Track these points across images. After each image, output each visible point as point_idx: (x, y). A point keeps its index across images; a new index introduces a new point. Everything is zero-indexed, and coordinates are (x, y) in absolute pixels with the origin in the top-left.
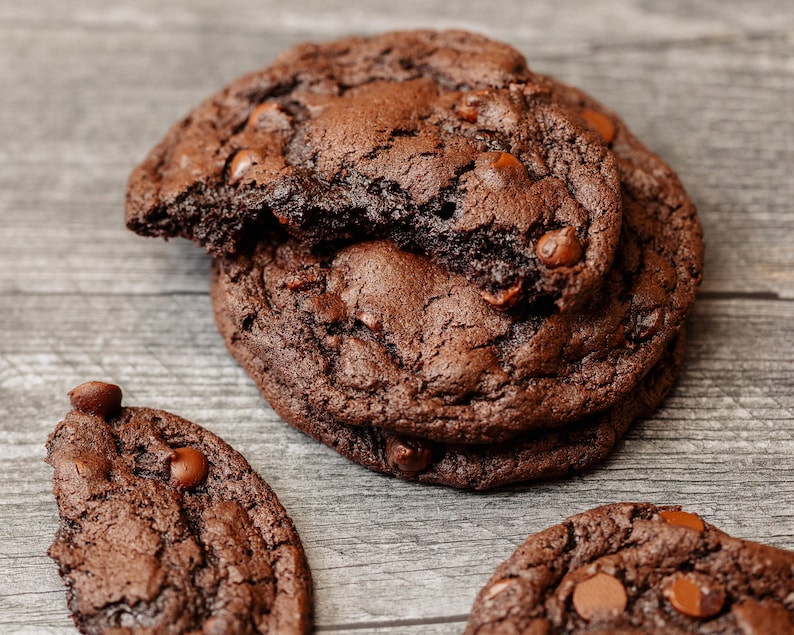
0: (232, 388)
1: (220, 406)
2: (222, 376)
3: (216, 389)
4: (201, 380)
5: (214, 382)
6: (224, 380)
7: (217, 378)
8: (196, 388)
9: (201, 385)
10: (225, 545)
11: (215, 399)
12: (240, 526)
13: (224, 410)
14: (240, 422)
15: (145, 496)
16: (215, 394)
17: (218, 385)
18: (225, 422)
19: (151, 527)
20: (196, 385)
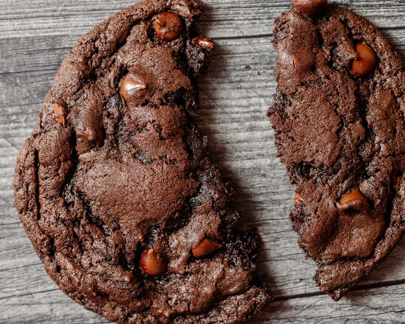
0: (258, 114)
1: (252, 129)
2: (250, 105)
3: (248, 115)
4: (237, 109)
5: (245, 110)
6: (252, 108)
7: (248, 107)
8: (234, 116)
9: (238, 113)
10: (380, 127)
11: (247, 124)
12: (391, 112)
13: (255, 132)
14: (266, 141)
15: (334, 87)
16: (247, 120)
17: (248, 112)
18: (256, 141)
19: (336, 111)
20: (233, 113)
